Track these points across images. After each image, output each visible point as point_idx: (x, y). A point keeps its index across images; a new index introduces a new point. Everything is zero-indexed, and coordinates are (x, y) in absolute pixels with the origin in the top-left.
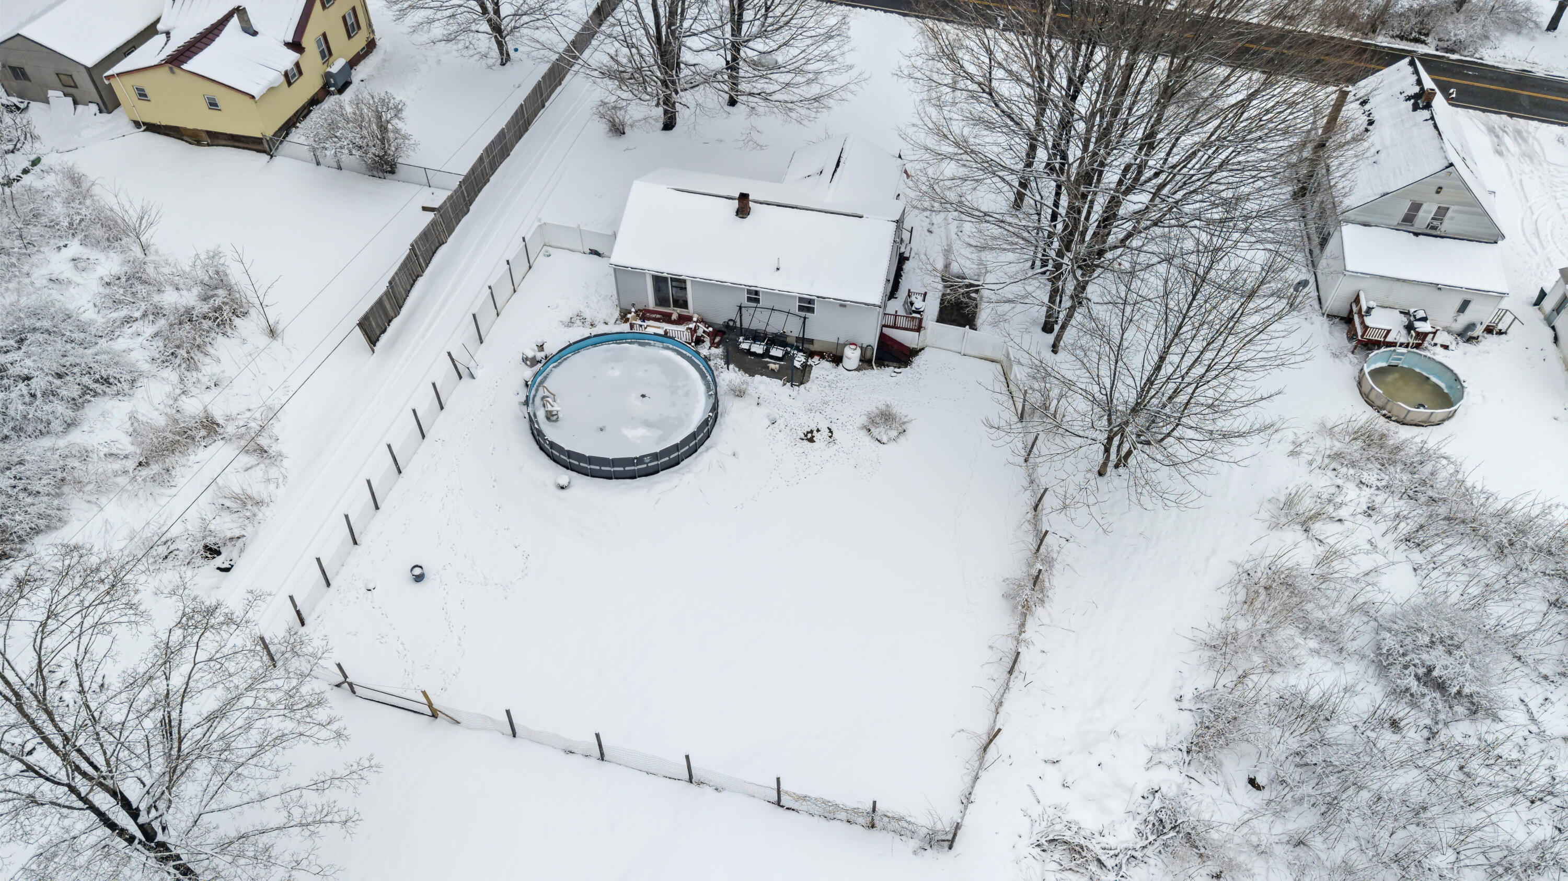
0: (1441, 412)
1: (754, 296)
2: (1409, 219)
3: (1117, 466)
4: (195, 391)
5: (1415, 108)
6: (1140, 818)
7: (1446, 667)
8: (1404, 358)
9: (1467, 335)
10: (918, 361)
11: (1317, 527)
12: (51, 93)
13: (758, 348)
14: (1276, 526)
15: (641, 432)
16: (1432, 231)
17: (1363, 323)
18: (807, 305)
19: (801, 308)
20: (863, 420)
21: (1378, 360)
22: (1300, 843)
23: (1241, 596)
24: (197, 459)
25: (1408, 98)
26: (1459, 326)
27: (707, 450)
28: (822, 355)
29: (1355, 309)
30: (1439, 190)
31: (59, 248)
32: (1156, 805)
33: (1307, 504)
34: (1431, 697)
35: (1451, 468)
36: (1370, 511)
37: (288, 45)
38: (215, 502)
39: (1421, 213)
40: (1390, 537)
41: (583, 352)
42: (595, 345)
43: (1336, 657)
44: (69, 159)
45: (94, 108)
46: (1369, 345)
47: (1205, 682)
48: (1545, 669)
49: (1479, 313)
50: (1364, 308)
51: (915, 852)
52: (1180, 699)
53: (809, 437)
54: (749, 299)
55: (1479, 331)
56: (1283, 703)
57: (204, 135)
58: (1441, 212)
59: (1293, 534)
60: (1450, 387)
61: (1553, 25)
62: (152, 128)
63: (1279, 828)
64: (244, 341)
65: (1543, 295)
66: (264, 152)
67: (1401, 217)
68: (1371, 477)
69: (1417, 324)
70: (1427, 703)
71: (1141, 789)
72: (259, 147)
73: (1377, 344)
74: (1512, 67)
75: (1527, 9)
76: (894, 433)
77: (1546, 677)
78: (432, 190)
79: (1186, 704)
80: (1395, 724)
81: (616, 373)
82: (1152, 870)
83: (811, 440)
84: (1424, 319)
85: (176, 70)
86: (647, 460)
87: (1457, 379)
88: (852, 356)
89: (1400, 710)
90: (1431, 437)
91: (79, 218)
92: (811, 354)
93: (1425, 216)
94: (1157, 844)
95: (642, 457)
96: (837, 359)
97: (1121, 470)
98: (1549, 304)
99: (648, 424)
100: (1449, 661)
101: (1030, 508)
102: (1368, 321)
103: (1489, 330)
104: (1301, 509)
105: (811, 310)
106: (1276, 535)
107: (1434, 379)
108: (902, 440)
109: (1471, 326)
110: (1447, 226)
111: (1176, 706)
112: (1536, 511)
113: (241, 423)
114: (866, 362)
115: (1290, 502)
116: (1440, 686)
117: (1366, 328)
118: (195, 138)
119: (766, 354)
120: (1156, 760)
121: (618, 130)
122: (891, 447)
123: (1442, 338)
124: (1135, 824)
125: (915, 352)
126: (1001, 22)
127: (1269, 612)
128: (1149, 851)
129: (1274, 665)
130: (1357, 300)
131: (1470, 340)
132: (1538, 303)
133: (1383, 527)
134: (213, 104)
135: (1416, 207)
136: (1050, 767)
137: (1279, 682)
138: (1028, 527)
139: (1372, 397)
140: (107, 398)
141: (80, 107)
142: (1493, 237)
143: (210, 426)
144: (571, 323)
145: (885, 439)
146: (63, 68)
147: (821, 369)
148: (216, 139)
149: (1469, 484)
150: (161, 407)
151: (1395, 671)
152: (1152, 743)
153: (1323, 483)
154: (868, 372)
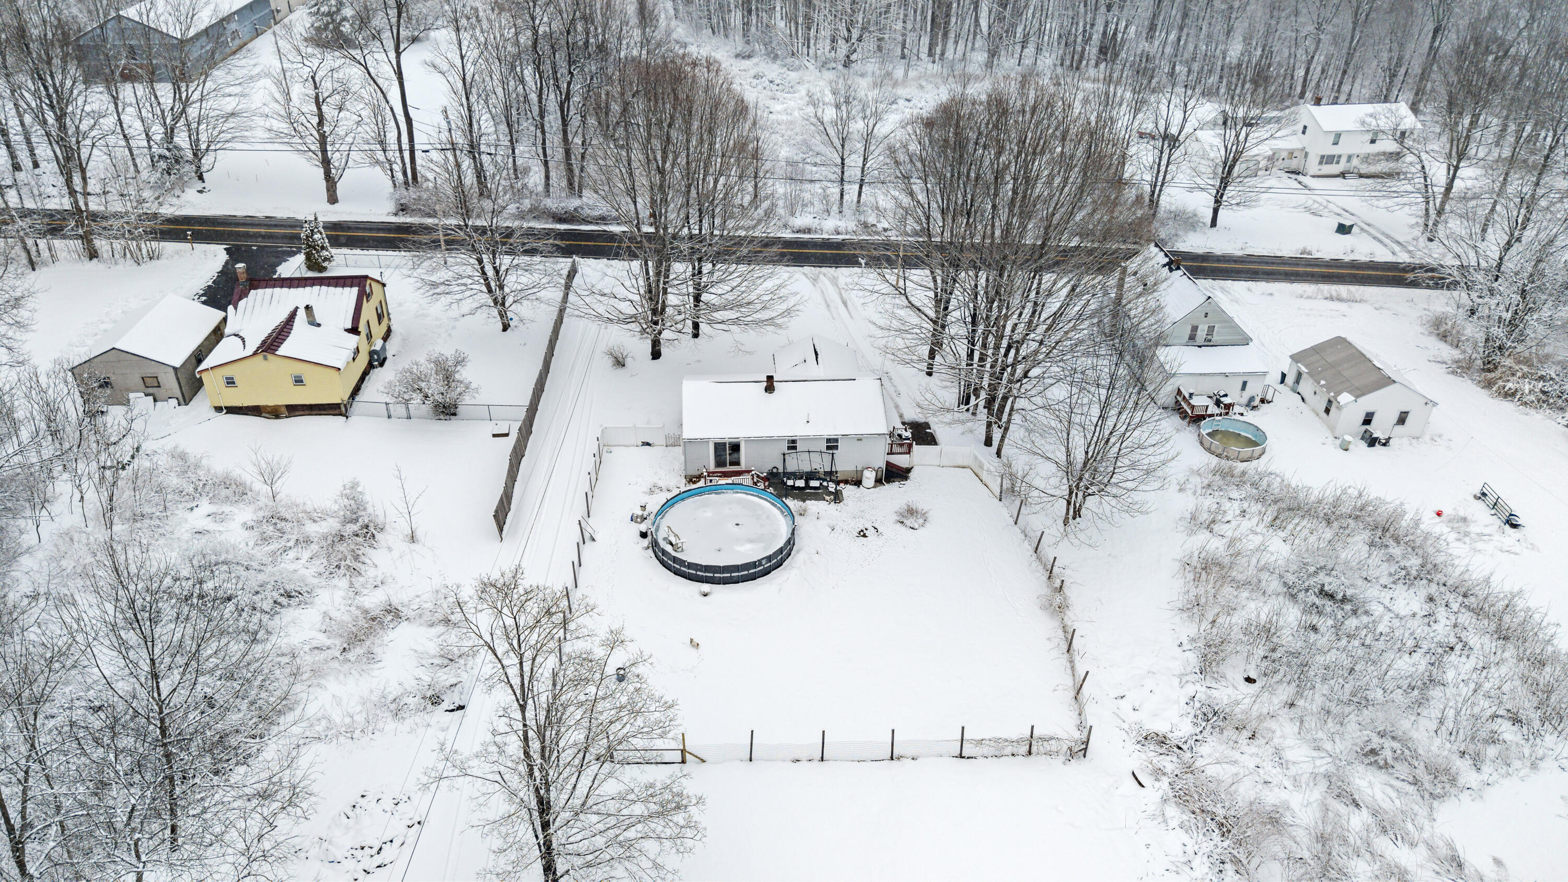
0: (1258, 449)
1: (792, 445)
2: (1192, 337)
3: (1074, 518)
4: (365, 591)
5: (1171, 270)
6: (1192, 715)
7: (1330, 584)
8: (1222, 424)
9: (1251, 405)
10: (912, 475)
11: (1216, 528)
12: (132, 396)
13: (801, 483)
14: (1192, 533)
15: (748, 546)
16: (1208, 343)
17: (1189, 404)
18: (832, 444)
19: (828, 448)
20: (896, 517)
21: (1206, 427)
22: (1292, 705)
23: (1191, 576)
24: (389, 639)
25: (1164, 266)
26: (1244, 400)
27: (798, 552)
28: (846, 482)
29: (1179, 399)
30: (1206, 315)
31: (192, 509)
32: (1197, 705)
33: (1204, 517)
34: (1329, 606)
35: (1278, 479)
36: (1243, 512)
37: (348, 330)
38: (424, 662)
39: (1199, 333)
40: (1261, 526)
41: (676, 506)
42: (683, 499)
43: (1262, 599)
44: (169, 444)
45: (174, 402)
46: (1197, 419)
47: (1191, 629)
48: (1384, 581)
49: (1254, 389)
50: (1187, 396)
51: (1064, 763)
52: (1181, 645)
53: (863, 534)
54: (789, 448)
55: (1257, 402)
56: (1246, 631)
57: (284, 409)
58: (1211, 329)
59: (1203, 536)
60: (1255, 436)
61: (1214, 223)
62: (232, 410)
63: (1276, 701)
64: (390, 549)
65: (1284, 376)
66: (341, 414)
67: (1187, 337)
68: (1235, 494)
69: (1222, 399)
70: (1329, 609)
71: (1184, 700)
72: (337, 412)
73: (1203, 417)
74: (1200, 251)
75: (1195, 215)
76: (921, 521)
77: (1385, 587)
78: (494, 422)
79: (1186, 646)
80: (1314, 629)
81: (709, 514)
82: (1212, 744)
83: (864, 536)
84: (1226, 395)
85: (270, 356)
86: (764, 562)
87: (1258, 429)
88: (869, 477)
89: (1314, 619)
90: (1260, 465)
91: (201, 484)
92: (838, 483)
93: (1201, 334)
94: (1208, 728)
95: (760, 561)
96: (858, 483)
97: (1078, 519)
98: (1290, 380)
99: (751, 541)
100: (1330, 579)
101: (1032, 552)
102: (1193, 402)
103: (1262, 401)
104: (1201, 519)
105: (836, 447)
106: (1194, 538)
107: (1243, 434)
108: (927, 524)
109: (1252, 399)
110: (1216, 338)
111: (1180, 649)
112: (1339, 492)
113: (415, 607)
114: (878, 481)
115: (1193, 517)
116: (1331, 596)
117: (1193, 407)
118: (274, 413)
119: (807, 486)
120: (1184, 681)
121: (620, 363)
122: (921, 531)
123: (1237, 409)
124: (1189, 720)
125: (909, 470)
126: (863, 262)
127: (1212, 582)
128: (1205, 733)
129: (1230, 610)
130: (1179, 392)
131: (1254, 408)
132: (1282, 381)
133: (1255, 520)
134: (299, 381)
135: (1195, 329)
136: (1120, 701)
137: (1238, 619)
138: (1036, 564)
139: (1213, 448)
140: (290, 609)
141: (158, 404)
142: (1245, 341)
143: (394, 612)
144: (651, 492)
145: (916, 526)
146: (150, 371)
147: (848, 491)
148: (294, 410)
149: (1293, 485)
150: (342, 607)
151: (1301, 595)
152: (1177, 672)
153: (1209, 502)
154: (882, 487)
